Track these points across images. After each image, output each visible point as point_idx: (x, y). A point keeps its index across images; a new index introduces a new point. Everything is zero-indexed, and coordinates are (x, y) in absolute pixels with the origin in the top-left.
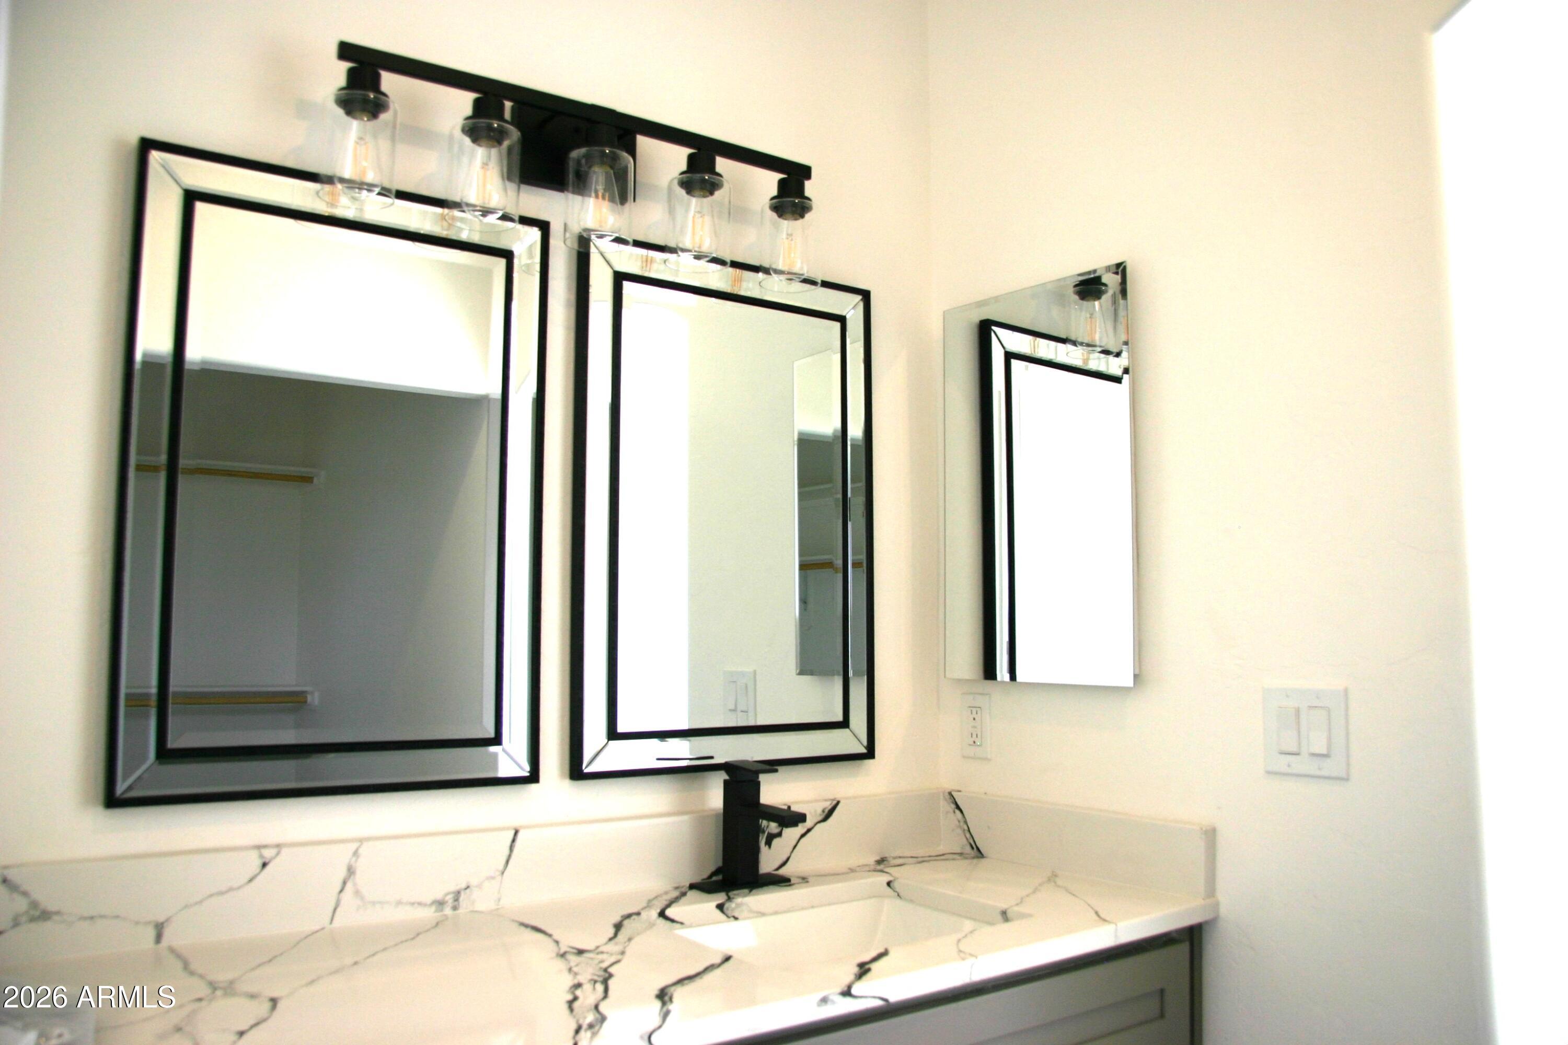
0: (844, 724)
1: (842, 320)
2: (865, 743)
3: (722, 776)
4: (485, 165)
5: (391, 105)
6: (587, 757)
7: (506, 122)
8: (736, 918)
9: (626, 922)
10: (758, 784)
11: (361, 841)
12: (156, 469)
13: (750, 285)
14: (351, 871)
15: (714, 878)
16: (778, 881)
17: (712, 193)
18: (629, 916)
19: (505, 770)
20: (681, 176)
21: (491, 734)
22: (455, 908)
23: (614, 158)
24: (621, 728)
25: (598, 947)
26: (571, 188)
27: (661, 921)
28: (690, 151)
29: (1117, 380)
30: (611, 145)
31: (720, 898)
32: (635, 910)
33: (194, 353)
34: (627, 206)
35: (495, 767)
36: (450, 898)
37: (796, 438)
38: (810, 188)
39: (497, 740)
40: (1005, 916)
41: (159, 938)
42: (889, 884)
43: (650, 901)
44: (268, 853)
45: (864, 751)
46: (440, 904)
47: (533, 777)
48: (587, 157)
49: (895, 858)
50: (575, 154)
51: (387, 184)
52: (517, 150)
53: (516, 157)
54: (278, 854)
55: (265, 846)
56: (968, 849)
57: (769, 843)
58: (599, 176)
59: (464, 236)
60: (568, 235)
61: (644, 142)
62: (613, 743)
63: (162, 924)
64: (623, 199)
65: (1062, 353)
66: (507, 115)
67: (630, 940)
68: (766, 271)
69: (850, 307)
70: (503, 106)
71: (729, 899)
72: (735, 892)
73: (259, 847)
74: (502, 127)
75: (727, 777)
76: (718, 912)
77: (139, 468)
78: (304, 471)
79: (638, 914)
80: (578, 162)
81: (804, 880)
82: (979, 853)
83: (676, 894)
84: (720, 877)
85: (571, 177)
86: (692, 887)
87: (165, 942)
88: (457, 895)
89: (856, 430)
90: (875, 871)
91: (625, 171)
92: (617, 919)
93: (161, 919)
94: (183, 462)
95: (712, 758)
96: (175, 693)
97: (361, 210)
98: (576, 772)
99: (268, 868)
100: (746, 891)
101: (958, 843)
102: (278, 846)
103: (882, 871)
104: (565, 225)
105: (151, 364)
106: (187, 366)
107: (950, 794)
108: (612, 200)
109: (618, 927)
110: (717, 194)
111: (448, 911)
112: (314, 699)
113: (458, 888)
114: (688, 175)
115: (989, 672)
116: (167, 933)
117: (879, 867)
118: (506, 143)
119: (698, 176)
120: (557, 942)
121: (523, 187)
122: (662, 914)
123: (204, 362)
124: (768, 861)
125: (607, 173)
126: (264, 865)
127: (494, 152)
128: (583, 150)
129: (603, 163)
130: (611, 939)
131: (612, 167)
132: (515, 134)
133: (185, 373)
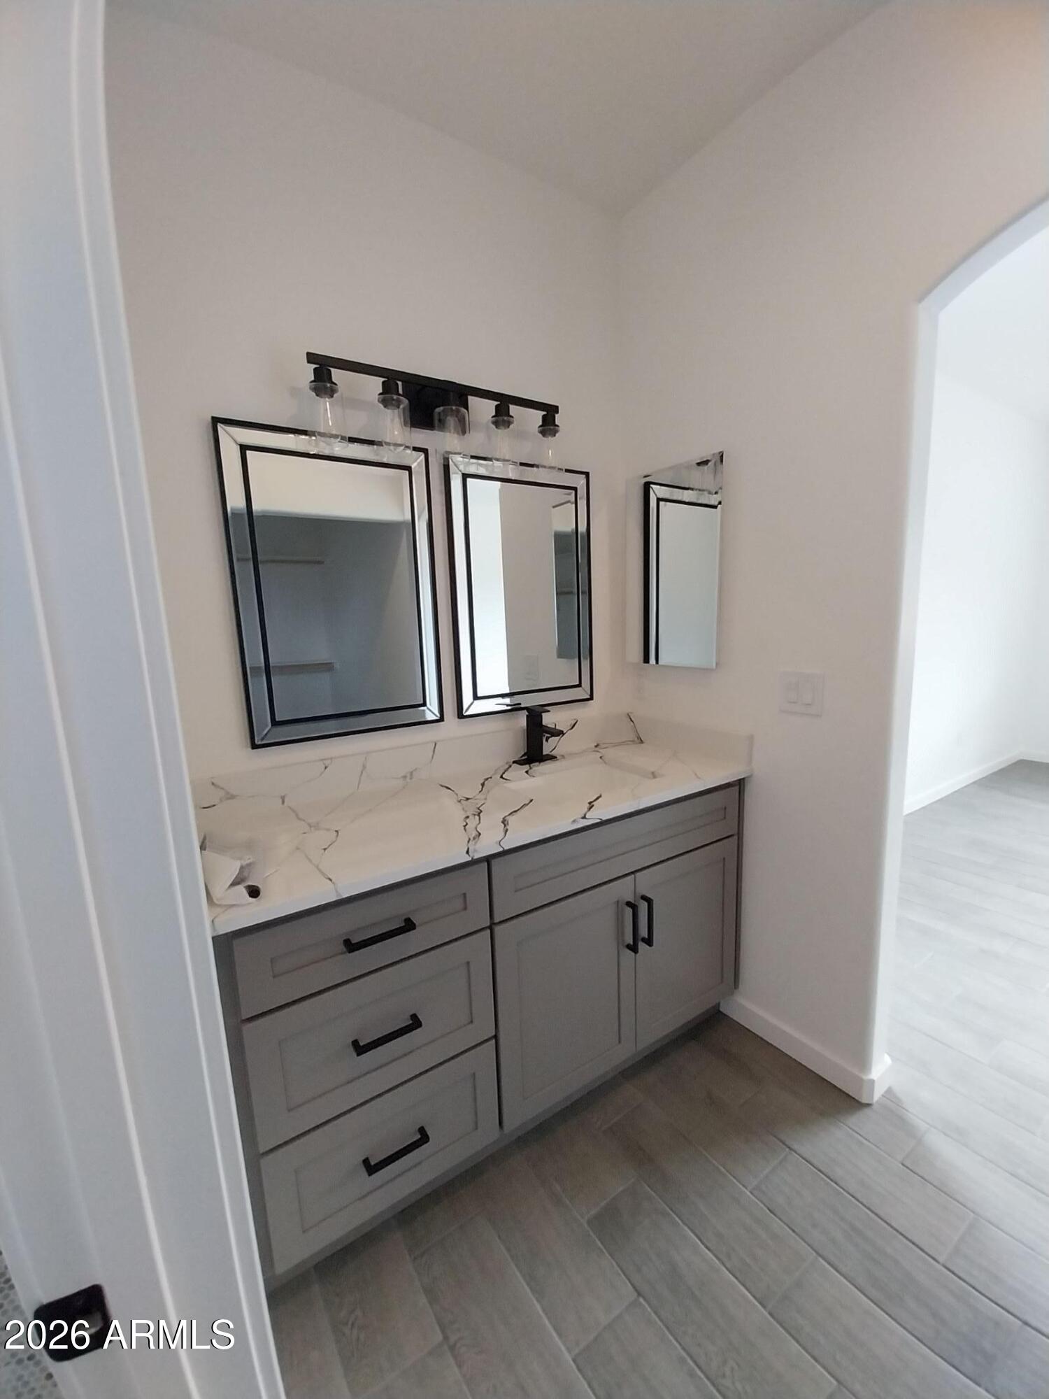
0: (579, 685)
1: (575, 489)
2: (589, 693)
3: (525, 713)
4: (392, 420)
5: (339, 389)
6: (465, 707)
7: (400, 395)
8: (534, 777)
9: (486, 782)
10: (541, 716)
11: (368, 753)
12: (247, 560)
13: (530, 475)
14: (364, 767)
15: (524, 758)
16: (552, 758)
17: (509, 427)
18: (487, 779)
19: (430, 717)
20: (494, 418)
21: (422, 702)
22: (411, 779)
23: (458, 411)
24: (479, 694)
25: (474, 797)
26: (436, 428)
27: (501, 779)
28: (496, 403)
29: (715, 507)
30: (456, 405)
31: (526, 767)
32: (489, 776)
33: (255, 507)
34: (466, 436)
35: (424, 716)
36: (408, 775)
37: (553, 534)
38: (558, 419)
39: (424, 704)
40: (654, 775)
41: (283, 802)
42: (601, 757)
43: (496, 770)
44: (327, 762)
45: (589, 697)
46: (405, 777)
47: (441, 719)
48: (443, 411)
49: (604, 744)
50: (438, 410)
51: (343, 435)
52: (408, 408)
53: (408, 413)
54: (332, 762)
55: (325, 759)
56: (636, 739)
57: (547, 740)
58: (451, 421)
59: (385, 460)
60: (438, 455)
61: (472, 400)
62: (476, 702)
63: (284, 797)
64: (464, 432)
65: (687, 496)
66: (401, 391)
67: (488, 792)
68: (537, 466)
69: (580, 482)
70: (397, 384)
71: (531, 768)
72: (533, 764)
73: (322, 760)
74: (399, 398)
75: (527, 713)
76: (526, 774)
77: (238, 560)
78: (319, 558)
79: (491, 778)
80: (439, 413)
81: (563, 757)
82: (642, 742)
83: (507, 767)
84: (526, 757)
85: (436, 422)
86: (514, 762)
87: (285, 804)
88: (411, 773)
89: (582, 528)
90: (594, 751)
91: (464, 418)
92: (482, 781)
93: (283, 795)
94: (259, 558)
95: (520, 704)
96: (273, 667)
97: (332, 449)
98: (461, 715)
99: (327, 769)
100: (537, 764)
101: (632, 736)
102: (331, 759)
103: (598, 751)
104: (436, 450)
105: (236, 514)
106: (254, 514)
107: (628, 715)
108: (458, 433)
109: (483, 785)
110: (511, 426)
111: (408, 780)
112: (337, 666)
113: (411, 770)
114: (496, 418)
115: (646, 660)
116: (286, 800)
117: (597, 749)
118: (401, 407)
119: (500, 418)
120: (457, 795)
121: (413, 429)
122: (502, 777)
123: (263, 512)
124: (547, 748)
125: (454, 420)
126: (326, 768)
127: (396, 411)
128: (442, 408)
129: (452, 415)
130: (480, 792)
131: (457, 416)
132: (405, 402)
133: (255, 518)
